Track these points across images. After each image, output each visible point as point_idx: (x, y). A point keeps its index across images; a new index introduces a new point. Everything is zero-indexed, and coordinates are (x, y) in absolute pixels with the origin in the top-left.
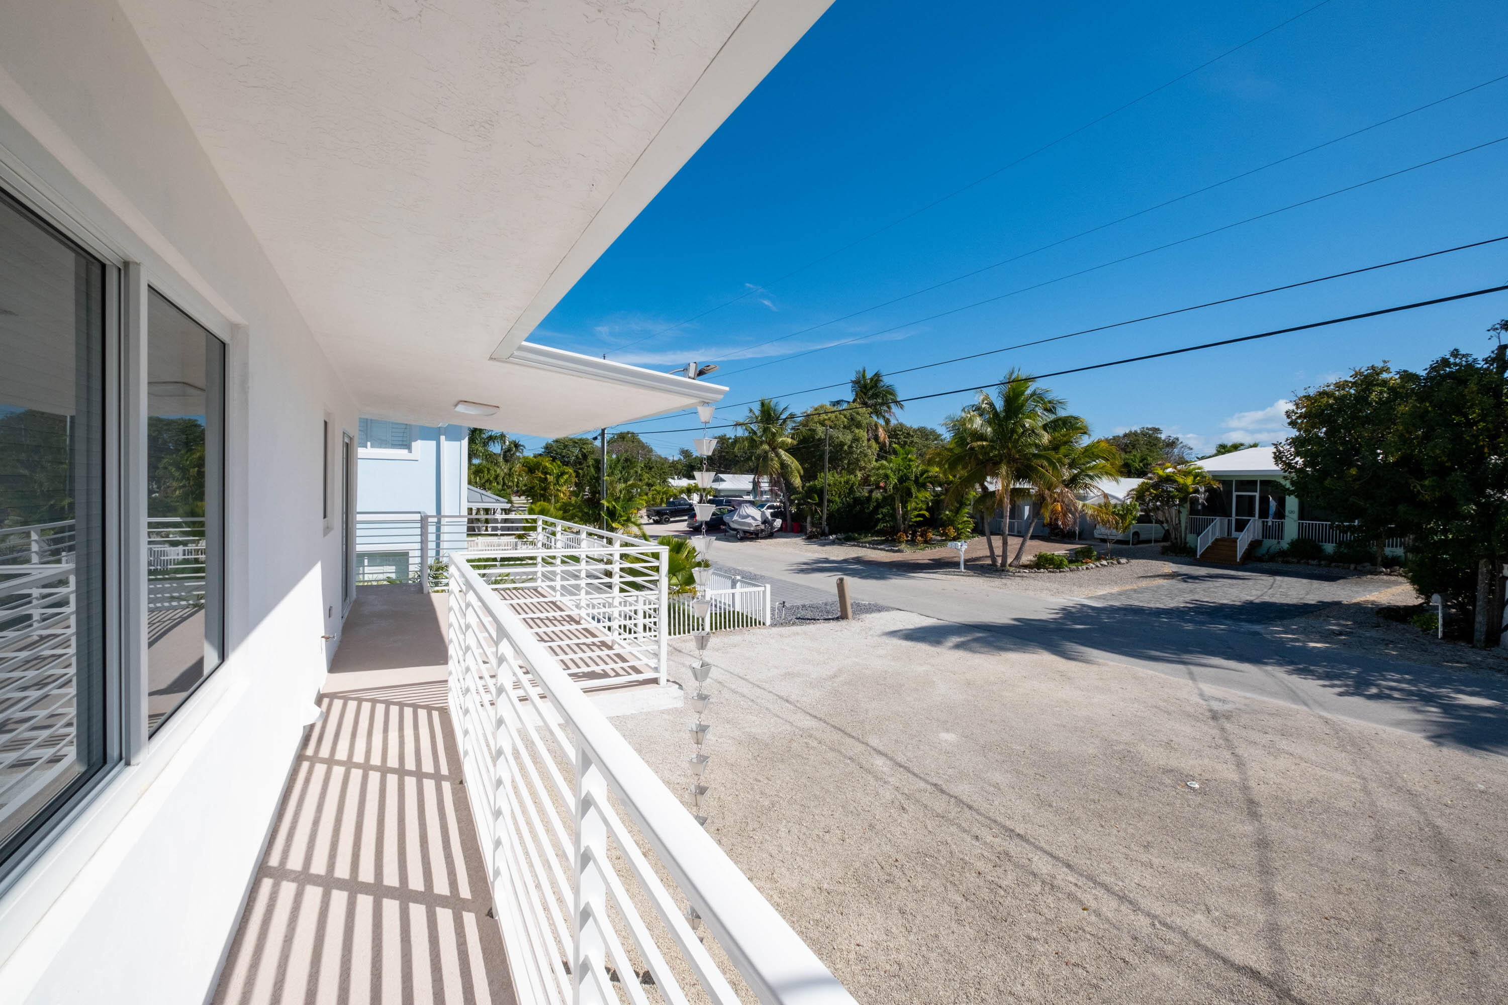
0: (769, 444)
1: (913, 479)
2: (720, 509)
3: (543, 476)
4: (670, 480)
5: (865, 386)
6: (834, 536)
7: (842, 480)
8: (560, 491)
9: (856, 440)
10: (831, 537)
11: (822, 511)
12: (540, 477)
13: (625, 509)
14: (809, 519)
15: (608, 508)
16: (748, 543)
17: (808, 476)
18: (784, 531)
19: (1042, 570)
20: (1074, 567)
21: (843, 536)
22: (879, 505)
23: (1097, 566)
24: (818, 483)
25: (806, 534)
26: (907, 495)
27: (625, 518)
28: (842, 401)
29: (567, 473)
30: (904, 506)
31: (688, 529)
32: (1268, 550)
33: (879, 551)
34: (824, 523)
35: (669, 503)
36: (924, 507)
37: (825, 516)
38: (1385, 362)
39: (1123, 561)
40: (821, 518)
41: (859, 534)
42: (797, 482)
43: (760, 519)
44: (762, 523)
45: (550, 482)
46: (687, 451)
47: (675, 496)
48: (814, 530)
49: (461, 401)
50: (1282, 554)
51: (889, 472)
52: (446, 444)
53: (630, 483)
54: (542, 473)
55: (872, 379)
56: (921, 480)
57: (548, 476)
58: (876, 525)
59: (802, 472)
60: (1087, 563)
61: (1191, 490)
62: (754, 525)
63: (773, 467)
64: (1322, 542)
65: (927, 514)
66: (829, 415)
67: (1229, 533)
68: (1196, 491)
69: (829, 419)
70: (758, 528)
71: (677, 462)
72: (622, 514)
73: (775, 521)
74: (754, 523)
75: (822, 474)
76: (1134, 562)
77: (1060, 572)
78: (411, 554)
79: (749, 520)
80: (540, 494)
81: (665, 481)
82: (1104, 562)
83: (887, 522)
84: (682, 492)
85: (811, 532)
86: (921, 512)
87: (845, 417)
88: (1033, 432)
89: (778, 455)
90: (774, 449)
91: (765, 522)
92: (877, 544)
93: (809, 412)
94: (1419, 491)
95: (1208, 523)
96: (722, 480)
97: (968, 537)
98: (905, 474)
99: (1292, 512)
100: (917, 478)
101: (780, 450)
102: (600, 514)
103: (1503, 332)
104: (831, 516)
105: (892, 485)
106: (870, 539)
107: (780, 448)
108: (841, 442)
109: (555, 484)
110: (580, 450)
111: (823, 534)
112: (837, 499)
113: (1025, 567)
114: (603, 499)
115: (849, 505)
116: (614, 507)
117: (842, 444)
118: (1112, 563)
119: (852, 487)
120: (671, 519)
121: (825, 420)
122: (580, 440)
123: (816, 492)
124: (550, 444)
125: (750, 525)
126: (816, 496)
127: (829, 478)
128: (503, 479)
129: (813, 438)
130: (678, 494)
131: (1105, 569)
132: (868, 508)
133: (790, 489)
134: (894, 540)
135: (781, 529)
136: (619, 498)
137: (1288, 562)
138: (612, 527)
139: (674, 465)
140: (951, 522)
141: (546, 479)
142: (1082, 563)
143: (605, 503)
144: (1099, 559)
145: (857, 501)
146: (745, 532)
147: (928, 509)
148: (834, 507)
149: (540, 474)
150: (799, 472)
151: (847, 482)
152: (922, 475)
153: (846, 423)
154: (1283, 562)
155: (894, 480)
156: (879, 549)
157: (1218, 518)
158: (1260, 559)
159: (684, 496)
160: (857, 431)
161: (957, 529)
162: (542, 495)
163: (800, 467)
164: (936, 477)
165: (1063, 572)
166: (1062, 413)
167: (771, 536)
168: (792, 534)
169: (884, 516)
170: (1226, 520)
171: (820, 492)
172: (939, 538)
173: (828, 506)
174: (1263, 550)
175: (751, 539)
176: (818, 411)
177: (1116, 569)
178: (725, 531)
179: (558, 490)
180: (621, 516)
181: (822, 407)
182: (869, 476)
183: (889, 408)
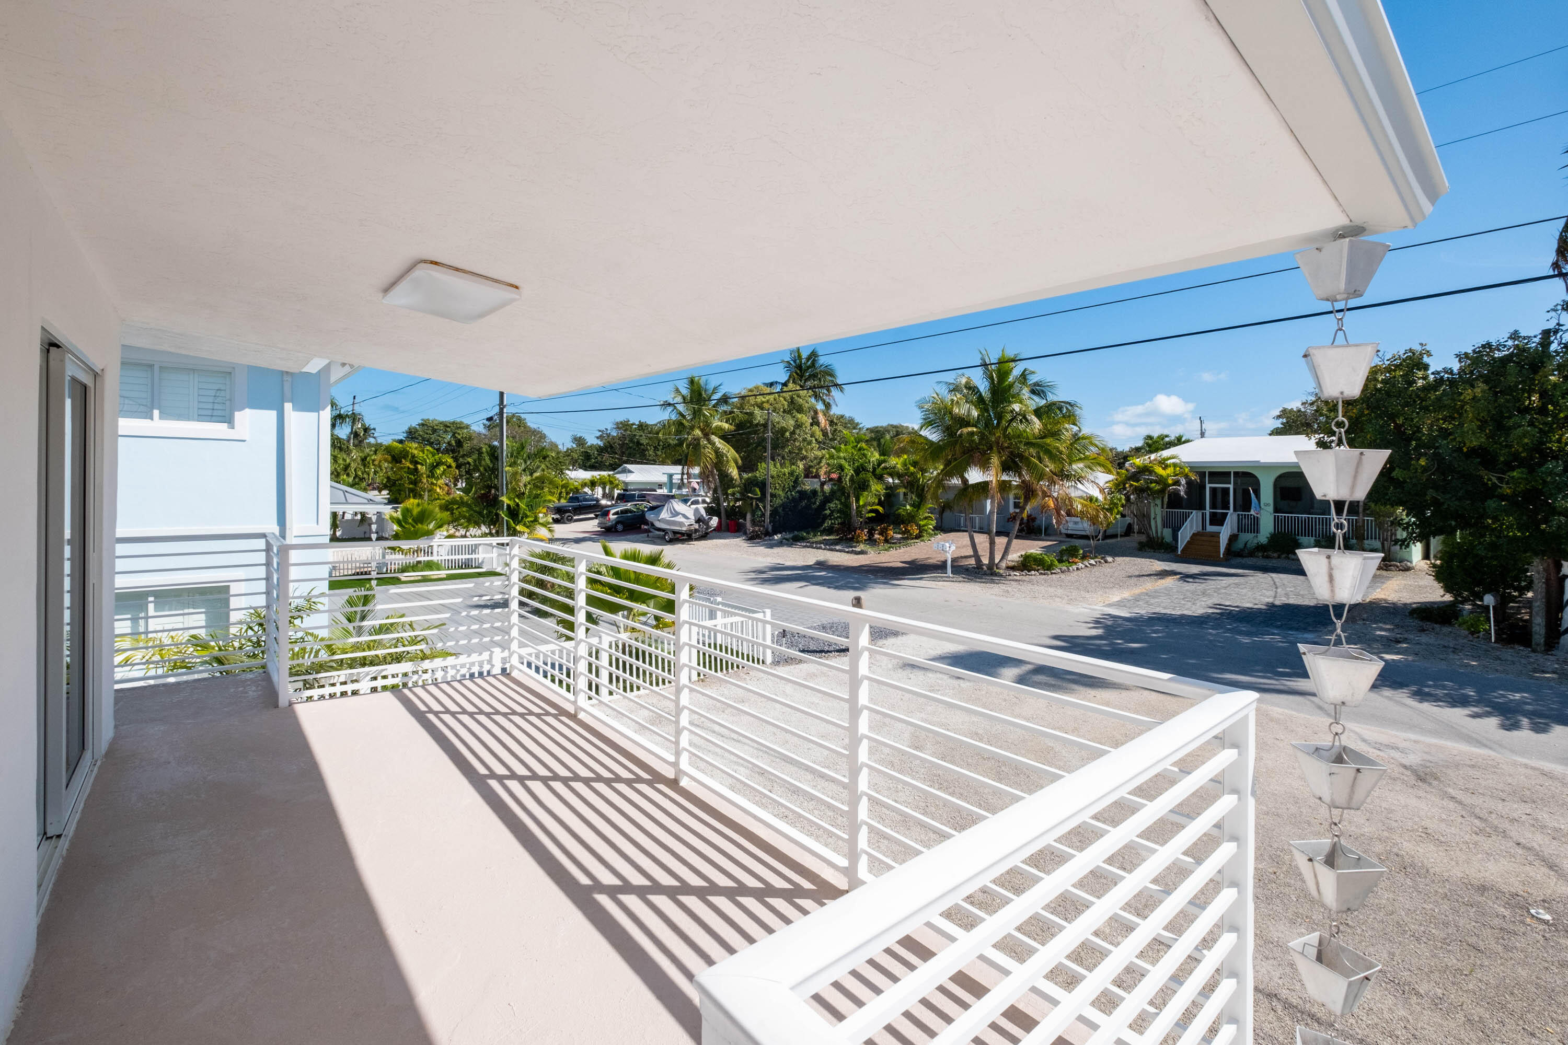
0: (702, 430)
1: (871, 470)
2: (636, 505)
3: (412, 467)
4: (567, 472)
5: (799, 367)
6: (780, 536)
7: (786, 470)
8: (436, 485)
9: (798, 426)
10: (776, 537)
11: (764, 507)
12: (409, 468)
13: (531, 507)
14: (749, 516)
15: (508, 506)
16: (680, 545)
17: (747, 466)
18: (720, 531)
19: (1033, 572)
20: (1064, 568)
21: (791, 535)
22: (828, 499)
23: (1086, 566)
24: (760, 474)
25: (745, 533)
26: (863, 486)
27: (532, 519)
28: (776, 382)
29: (443, 464)
30: (858, 500)
31: (599, 529)
32: (1246, 544)
33: (839, 553)
34: (768, 520)
35: (571, 500)
36: (877, 501)
37: (768, 513)
38: (1421, 344)
39: (1110, 559)
40: (763, 515)
41: (808, 533)
42: (734, 472)
43: (693, 518)
44: (696, 522)
45: (422, 474)
46: (580, 438)
47: (576, 490)
48: (757, 529)
49: (425, 261)
50: (1260, 548)
51: (843, 462)
52: (296, 419)
53: (537, 474)
54: (411, 462)
55: (808, 359)
56: (878, 471)
57: (419, 466)
58: (823, 522)
59: (740, 462)
60: (1076, 563)
61: (1170, 482)
62: (687, 524)
63: (706, 456)
64: (1298, 535)
65: (880, 509)
66: (768, 397)
67: (1204, 527)
68: (1177, 483)
69: (768, 401)
70: (692, 528)
71: (572, 450)
72: (528, 513)
73: (711, 519)
74: (687, 522)
75: (764, 465)
76: (1119, 559)
77: (1052, 573)
78: (234, 589)
79: (679, 519)
80: (409, 488)
81: (562, 472)
82: (1092, 562)
83: (836, 518)
84: (584, 485)
85: (753, 532)
86: (873, 507)
87: (785, 400)
88: (1025, 417)
89: (709, 441)
90: (706, 435)
91: (698, 521)
92: (832, 544)
93: (743, 394)
94: (1494, 484)
95: (1186, 516)
96: (630, 472)
97: (931, 535)
98: (862, 465)
99: (1268, 505)
100: (874, 469)
101: (713, 436)
102: (497, 515)
103: (1565, 313)
104: (774, 513)
105: (848, 477)
106: (820, 538)
107: (713, 434)
108: (782, 428)
109: (428, 476)
110: (454, 435)
111: (767, 534)
112: (781, 493)
113: (1013, 568)
114: (503, 496)
115: (794, 499)
116: (518, 505)
117: (783, 431)
118: (1100, 562)
119: (797, 478)
120: (575, 518)
121: (763, 402)
122: (453, 423)
123: (757, 485)
124: (415, 428)
125: (681, 524)
126: (757, 490)
127: (769, 469)
128: (355, 470)
129: (751, 422)
130: (580, 487)
131: (1095, 569)
132: (815, 503)
133: (726, 481)
134: (852, 539)
135: (719, 529)
136: (523, 494)
137: (1268, 557)
138: (515, 529)
139: (568, 453)
140: (911, 518)
141: (416, 469)
142: (1069, 562)
143: (505, 500)
144: (1084, 557)
145: (803, 494)
146: (675, 533)
147: (880, 503)
148: (778, 502)
149: (408, 464)
150: (736, 463)
151: (791, 473)
152: (879, 465)
153: (786, 407)
154: (1263, 557)
155: (849, 471)
156: (837, 551)
157: (1194, 512)
158: (1240, 554)
159: (586, 490)
160: (799, 416)
161: (919, 527)
162: (411, 490)
163: (737, 455)
164: (894, 467)
165: (1055, 573)
166: (1051, 398)
167: (704, 536)
168: (729, 534)
169: (832, 512)
170: (1200, 513)
171: (763, 485)
172: (900, 536)
173: (771, 502)
174: (1240, 545)
175: (683, 541)
176: (755, 392)
177: (1106, 569)
178: (647, 531)
179: (432, 484)
180: (527, 516)
181: (757, 388)
182: (811, 467)
183: (829, 391)
